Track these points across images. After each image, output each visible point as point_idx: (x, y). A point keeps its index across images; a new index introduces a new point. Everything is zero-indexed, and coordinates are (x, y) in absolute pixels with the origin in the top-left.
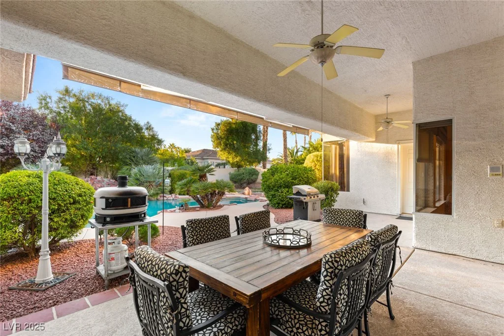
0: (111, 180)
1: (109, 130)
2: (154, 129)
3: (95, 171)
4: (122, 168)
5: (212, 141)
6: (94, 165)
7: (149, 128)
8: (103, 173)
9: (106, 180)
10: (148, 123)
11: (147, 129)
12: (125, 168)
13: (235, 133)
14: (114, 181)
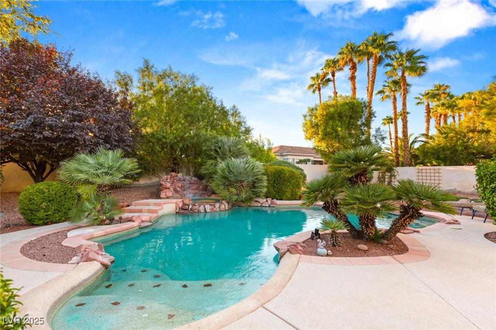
0: (193, 178)
1: (191, 112)
2: (241, 114)
3: (177, 167)
4: (205, 162)
5: (304, 131)
6: (175, 159)
7: (236, 113)
8: (185, 170)
9: (187, 178)
10: (234, 107)
11: (232, 115)
12: (210, 162)
13: (338, 118)
14: (196, 179)
